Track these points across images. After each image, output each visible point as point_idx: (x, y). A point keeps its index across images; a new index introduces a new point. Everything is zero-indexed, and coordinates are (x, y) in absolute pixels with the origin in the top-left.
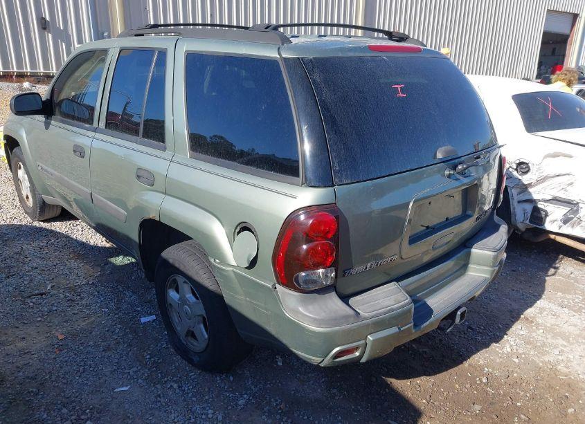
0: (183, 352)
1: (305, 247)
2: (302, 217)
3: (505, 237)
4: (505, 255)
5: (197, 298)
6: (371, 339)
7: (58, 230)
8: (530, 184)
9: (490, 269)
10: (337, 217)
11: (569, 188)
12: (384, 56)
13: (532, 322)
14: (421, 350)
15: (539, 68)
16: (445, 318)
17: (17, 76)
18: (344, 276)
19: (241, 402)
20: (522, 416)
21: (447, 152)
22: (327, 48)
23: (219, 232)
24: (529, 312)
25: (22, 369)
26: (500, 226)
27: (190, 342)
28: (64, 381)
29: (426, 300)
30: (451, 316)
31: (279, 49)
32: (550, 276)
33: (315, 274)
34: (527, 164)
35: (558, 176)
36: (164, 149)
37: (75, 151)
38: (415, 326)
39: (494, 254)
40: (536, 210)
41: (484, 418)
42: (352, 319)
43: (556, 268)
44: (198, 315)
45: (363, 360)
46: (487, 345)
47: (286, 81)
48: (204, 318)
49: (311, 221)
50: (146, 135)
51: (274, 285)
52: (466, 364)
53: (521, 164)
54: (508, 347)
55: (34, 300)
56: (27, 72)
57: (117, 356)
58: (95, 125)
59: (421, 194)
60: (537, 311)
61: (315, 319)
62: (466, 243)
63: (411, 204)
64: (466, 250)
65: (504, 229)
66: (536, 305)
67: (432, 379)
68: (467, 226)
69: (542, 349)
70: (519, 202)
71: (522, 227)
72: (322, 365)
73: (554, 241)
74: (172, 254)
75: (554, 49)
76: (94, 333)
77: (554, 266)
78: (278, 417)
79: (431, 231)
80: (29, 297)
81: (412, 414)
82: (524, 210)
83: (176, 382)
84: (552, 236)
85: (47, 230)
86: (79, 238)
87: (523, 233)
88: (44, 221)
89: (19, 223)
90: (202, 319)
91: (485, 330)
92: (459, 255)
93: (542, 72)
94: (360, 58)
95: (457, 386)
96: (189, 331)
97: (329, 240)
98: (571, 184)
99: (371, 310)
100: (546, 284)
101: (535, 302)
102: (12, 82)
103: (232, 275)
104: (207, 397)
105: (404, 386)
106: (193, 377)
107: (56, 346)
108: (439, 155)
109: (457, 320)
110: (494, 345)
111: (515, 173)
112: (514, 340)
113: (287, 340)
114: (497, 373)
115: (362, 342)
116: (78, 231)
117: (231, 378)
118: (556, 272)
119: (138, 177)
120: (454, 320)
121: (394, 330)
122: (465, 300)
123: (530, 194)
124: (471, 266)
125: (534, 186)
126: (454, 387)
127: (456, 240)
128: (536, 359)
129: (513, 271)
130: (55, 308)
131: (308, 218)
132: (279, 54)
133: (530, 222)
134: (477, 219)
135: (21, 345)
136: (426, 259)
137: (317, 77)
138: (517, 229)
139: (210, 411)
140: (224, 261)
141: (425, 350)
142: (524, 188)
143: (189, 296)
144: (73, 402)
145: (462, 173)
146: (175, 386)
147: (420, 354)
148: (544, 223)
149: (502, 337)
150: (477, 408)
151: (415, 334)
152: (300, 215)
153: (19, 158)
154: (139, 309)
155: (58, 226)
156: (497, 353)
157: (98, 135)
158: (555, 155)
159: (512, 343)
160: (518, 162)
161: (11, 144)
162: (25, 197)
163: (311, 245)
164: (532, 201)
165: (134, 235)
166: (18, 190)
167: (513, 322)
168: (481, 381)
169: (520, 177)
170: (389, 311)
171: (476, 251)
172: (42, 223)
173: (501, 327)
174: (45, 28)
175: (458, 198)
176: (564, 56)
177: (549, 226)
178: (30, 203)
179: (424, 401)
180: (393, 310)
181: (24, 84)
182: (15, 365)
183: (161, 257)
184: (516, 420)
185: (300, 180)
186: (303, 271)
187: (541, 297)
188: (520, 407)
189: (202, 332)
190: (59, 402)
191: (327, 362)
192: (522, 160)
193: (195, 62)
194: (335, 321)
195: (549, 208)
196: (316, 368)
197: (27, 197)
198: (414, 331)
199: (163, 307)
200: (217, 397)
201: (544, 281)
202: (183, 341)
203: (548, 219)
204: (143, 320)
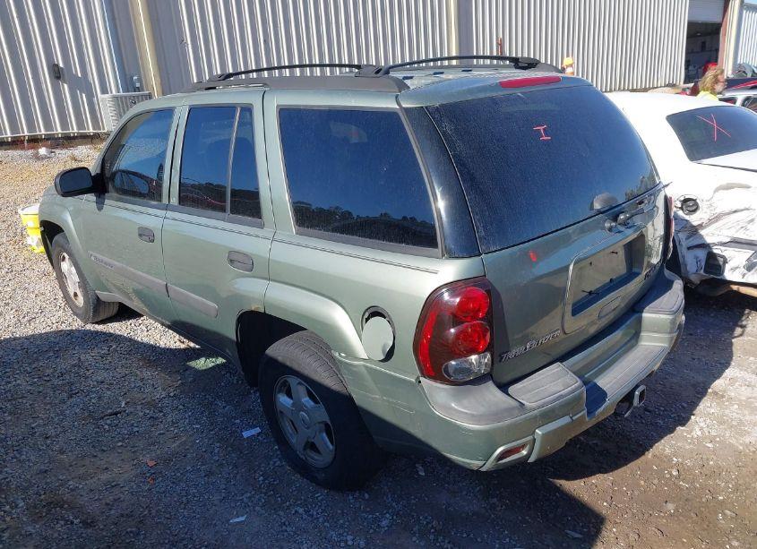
0: (304, 469)
1: (452, 330)
2: (446, 296)
3: (682, 295)
4: (683, 317)
5: (316, 402)
6: (540, 433)
7: (118, 332)
8: (701, 226)
9: (667, 336)
10: (488, 292)
11: (749, 226)
12: (519, 92)
13: (723, 396)
14: (590, 443)
15: (687, 68)
16: (622, 401)
17: (29, 141)
18: (500, 361)
19: (384, 523)
20: (728, 512)
21: (605, 201)
22: (453, 91)
23: (341, 320)
24: (718, 384)
25: (113, 505)
26: (672, 282)
27: (309, 456)
28: (168, 516)
29: (595, 381)
30: (629, 397)
31: (397, 97)
32: (738, 337)
33: (466, 361)
34: (695, 200)
35: (735, 212)
36: (262, 226)
37: (140, 235)
38: (589, 413)
39: (670, 317)
40: (712, 257)
41: (681, 518)
42: (517, 411)
43: (743, 327)
44: (319, 423)
45: (531, 460)
46: (672, 430)
47: (410, 137)
48: (327, 425)
49: (458, 300)
50: (236, 210)
51: (418, 378)
52: (649, 455)
53: (685, 201)
54: (697, 429)
55: (108, 422)
56: (41, 135)
57: (223, 481)
58: (165, 201)
59: (581, 255)
60: (727, 382)
61: (473, 415)
62: (635, 307)
63: (571, 267)
64: (637, 315)
65: (678, 285)
66: (725, 375)
67: (610, 477)
68: (634, 286)
69: (739, 428)
70: (689, 248)
71: (695, 279)
72: (484, 469)
73: (738, 293)
74: (279, 350)
75: (704, 43)
76: (189, 456)
77: (740, 324)
78: (432, 537)
79: (594, 296)
80: (103, 418)
81: (593, 520)
82: (696, 258)
83: (301, 505)
84: (735, 288)
85: (105, 333)
86: (145, 340)
87: (697, 286)
88: (98, 323)
89: (68, 328)
90: (323, 426)
91: (666, 410)
92: (628, 322)
93: (691, 73)
94: (492, 99)
95: (642, 482)
96: (308, 442)
97: (481, 319)
98: (752, 221)
99: (537, 398)
100: (734, 349)
101: (723, 371)
102: (23, 148)
103: (363, 369)
104: (341, 521)
105: (578, 488)
106: (319, 498)
107: (148, 475)
108: (597, 206)
109: (636, 401)
110: (680, 429)
111: (680, 213)
112: (704, 422)
113: (436, 443)
114: (688, 463)
115: (530, 438)
116: (142, 331)
117: (367, 496)
118: (743, 332)
119: (231, 261)
120: (631, 403)
121: (566, 420)
122: (643, 376)
123: (701, 237)
124: (643, 334)
125: (705, 227)
126: (639, 485)
127: (623, 305)
128: (733, 441)
129: (691, 335)
130: (136, 429)
131: (453, 295)
132: (399, 104)
133: (705, 271)
134: (647, 275)
135: (105, 477)
136: (593, 330)
137: (448, 127)
138: (691, 282)
139: (349, 538)
140: (350, 353)
141: (595, 442)
142: (694, 231)
143: (306, 400)
144: (183, 539)
145: (625, 224)
146: (301, 511)
147: (590, 447)
148: (723, 272)
149: (689, 419)
150: (671, 507)
151: (590, 423)
152: (443, 293)
153: (62, 247)
154: (238, 421)
155: (116, 328)
156: (686, 439)
157: (169, 214)
158: (729, 187)
159: (702, 424)
160: (682, 199)
161: (50, 231)
162: (72, 294)
163: (461, 327)
164: (705, 246)
165: (230, 331)
166: (63, 287)
167: (700, 399)
168: (671, 475)
169: (687, 217)
170: (558, 398)
171: (647, 315)
172: (96, 326)
173: (685, 405)
174: (58, 78)
175: (621, 253)
176: (717, 50)
177: (729, 275)
178: (80, 301)
179: (605, 504)
180: (561, 396)
181: (40, 150)
182: (103, 501)
183: (267, 356)
184: (720, 516)
185: (438, 251)
186: (453, 359)
187: (729, 364)
188: (723, 501)
189: (326, 444)
190: (166, 541)
191: (489, 465)
192: (687, 197)
193: (291, 120)
194: (497, 415)
195: (728, 252)
196: (477, 474)
197: (76, 295)
198: (587, 419)
199: (272, 416)
200: (354, 520)
201: (731, 344)
202: (302, 457)
203: (728, 267)
204: (246, 434)
